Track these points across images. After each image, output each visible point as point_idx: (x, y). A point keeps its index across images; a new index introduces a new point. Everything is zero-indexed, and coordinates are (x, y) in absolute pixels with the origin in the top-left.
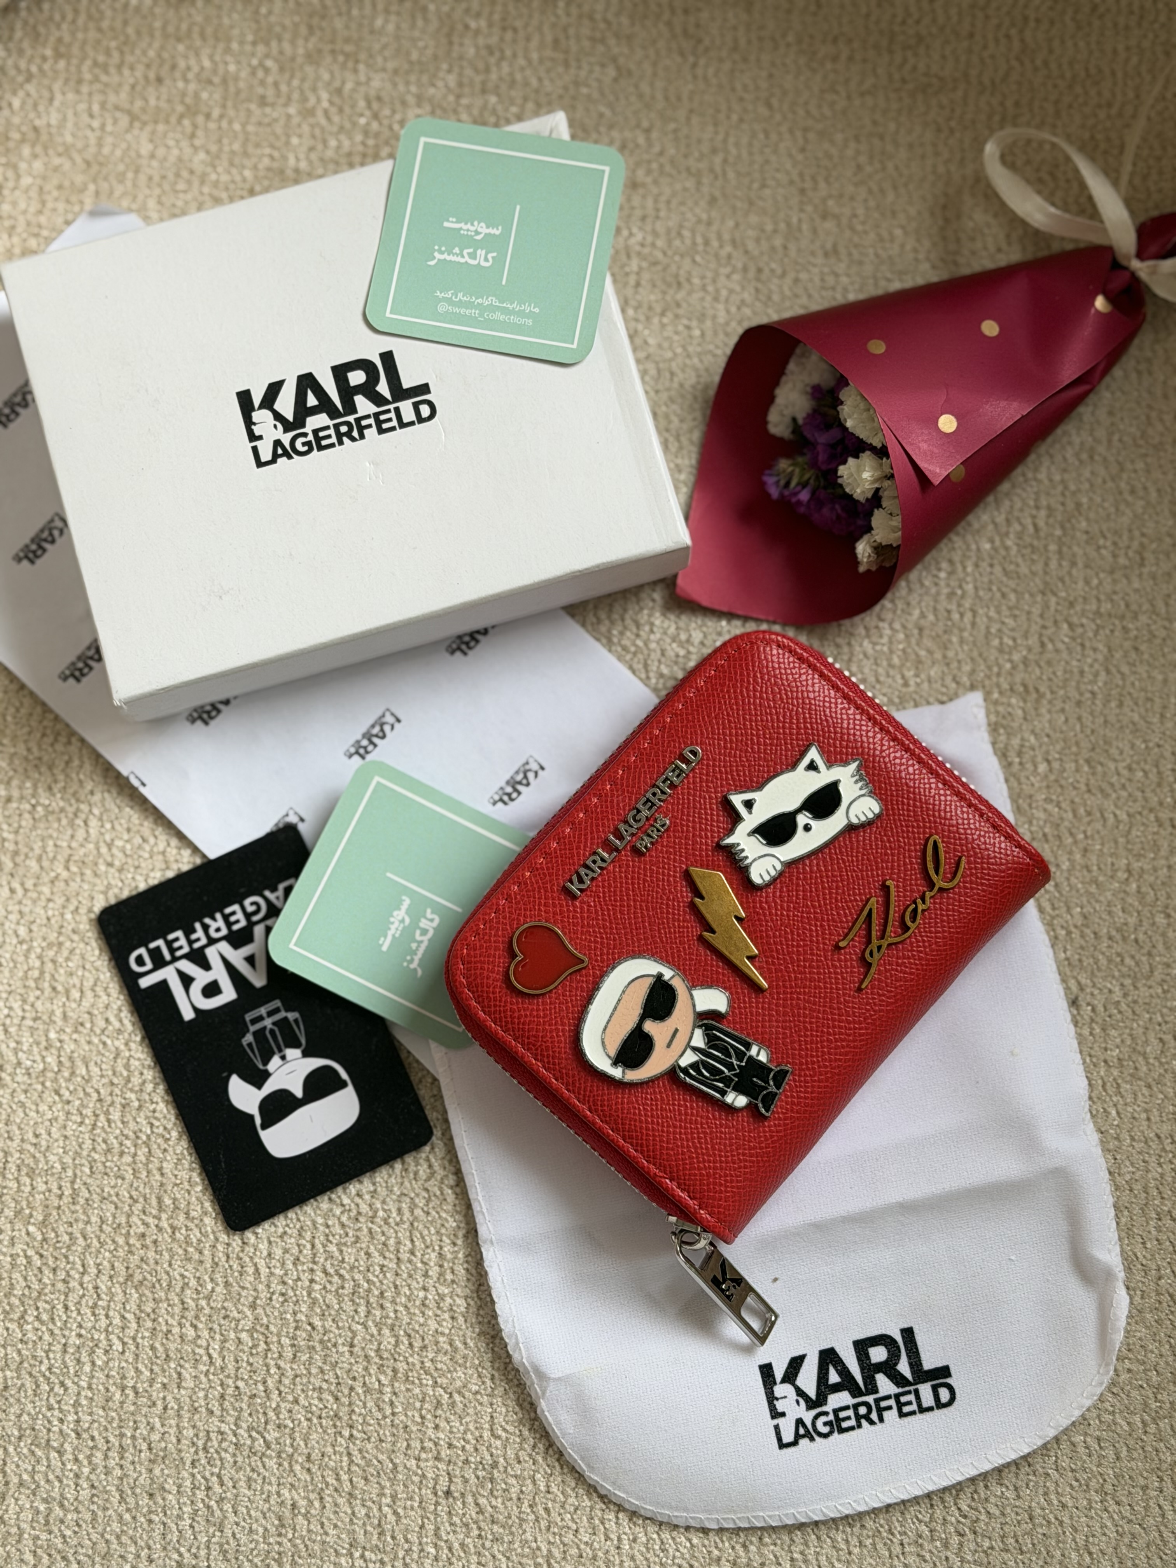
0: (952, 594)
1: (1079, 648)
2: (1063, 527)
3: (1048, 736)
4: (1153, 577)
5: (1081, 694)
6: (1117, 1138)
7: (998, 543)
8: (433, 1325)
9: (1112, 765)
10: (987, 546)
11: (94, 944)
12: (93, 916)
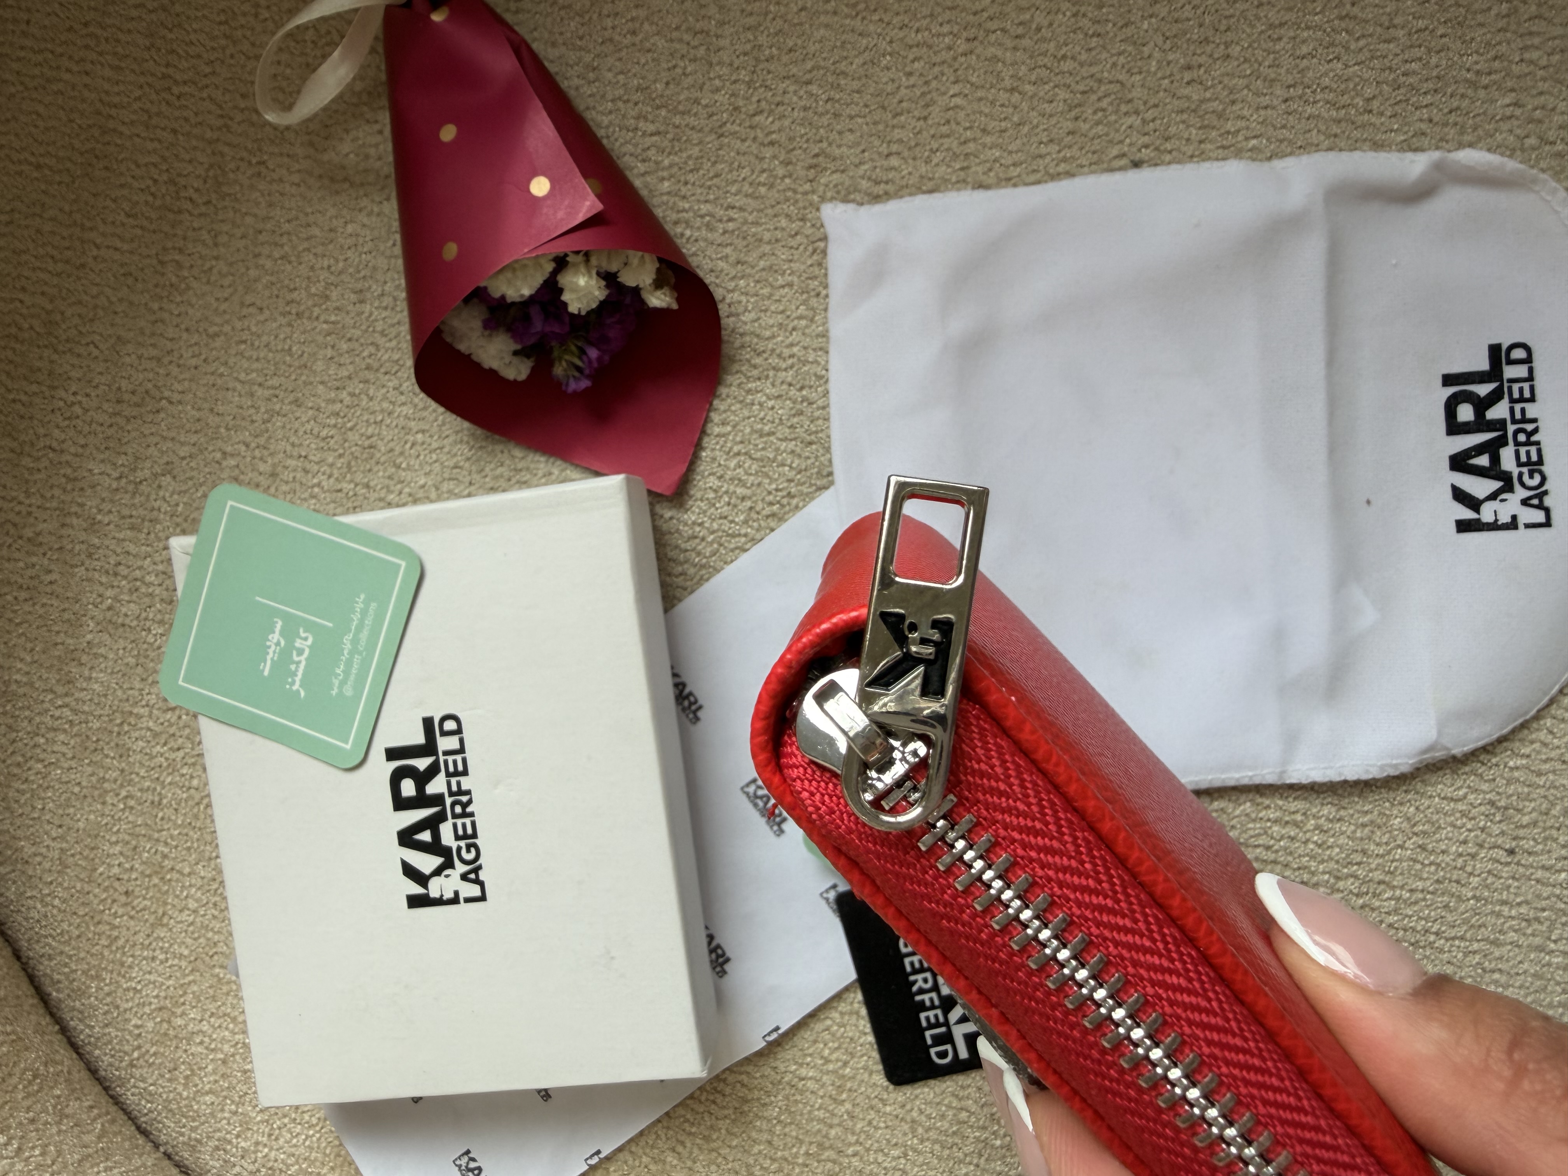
0: (710, 228)
1: (781, 108)
2: (658, 108)
3: (863, 151)
4: (721, 24)
5: (827, 112)
6: (1281, 141)
7: (665, 174)
8: (1342, 840)
9: (903, 91)
10: (666, 184)
11: (919, 1091)
12: (891, 1087)
